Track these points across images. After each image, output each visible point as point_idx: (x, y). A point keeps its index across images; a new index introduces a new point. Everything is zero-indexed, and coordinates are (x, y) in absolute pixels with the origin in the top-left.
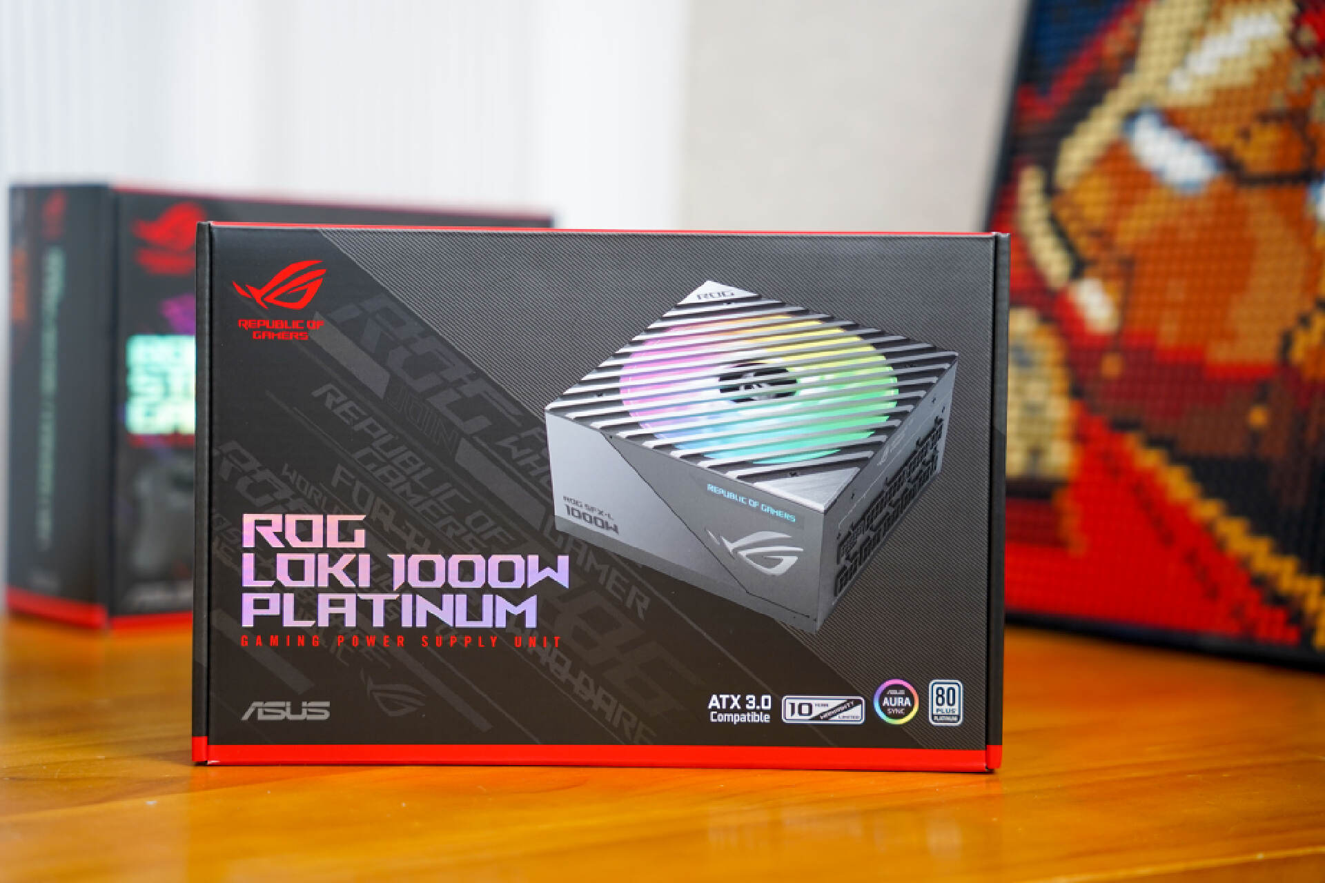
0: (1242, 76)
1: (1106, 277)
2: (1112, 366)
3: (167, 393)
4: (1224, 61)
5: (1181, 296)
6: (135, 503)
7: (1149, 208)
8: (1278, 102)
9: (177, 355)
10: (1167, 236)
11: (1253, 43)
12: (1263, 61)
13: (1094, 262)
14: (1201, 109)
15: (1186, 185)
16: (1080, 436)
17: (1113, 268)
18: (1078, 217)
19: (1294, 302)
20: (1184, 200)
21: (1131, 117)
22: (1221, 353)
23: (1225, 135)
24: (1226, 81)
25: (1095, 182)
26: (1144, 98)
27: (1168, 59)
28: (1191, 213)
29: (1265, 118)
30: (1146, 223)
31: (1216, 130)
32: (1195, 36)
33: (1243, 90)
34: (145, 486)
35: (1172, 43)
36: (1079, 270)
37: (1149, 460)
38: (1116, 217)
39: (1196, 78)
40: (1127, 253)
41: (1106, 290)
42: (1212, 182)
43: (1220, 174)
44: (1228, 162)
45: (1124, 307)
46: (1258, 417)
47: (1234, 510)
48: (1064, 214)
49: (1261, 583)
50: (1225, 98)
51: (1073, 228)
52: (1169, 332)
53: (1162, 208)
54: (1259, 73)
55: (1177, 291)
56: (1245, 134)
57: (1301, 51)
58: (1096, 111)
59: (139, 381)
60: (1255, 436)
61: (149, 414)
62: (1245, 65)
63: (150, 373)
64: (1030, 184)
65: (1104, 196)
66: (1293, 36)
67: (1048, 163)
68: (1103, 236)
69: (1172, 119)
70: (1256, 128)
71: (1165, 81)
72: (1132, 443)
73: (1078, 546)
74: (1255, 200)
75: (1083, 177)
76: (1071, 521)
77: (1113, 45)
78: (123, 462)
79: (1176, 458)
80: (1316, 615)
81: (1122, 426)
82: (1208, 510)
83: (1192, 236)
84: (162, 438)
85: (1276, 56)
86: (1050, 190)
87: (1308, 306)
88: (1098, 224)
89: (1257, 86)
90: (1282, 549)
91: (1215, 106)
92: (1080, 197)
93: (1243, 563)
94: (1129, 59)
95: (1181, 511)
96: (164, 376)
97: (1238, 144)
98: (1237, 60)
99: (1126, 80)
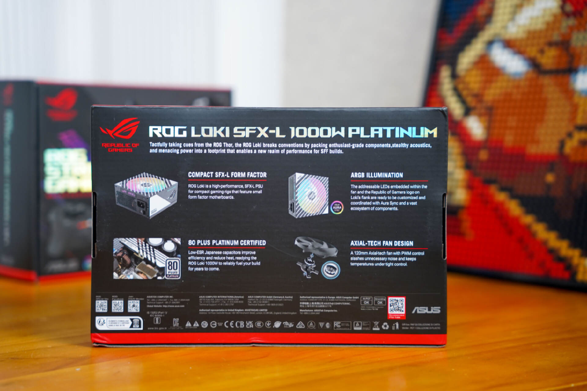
0: (540, 25)
1: (480, 115)
2: (483, 155)
3: (62, 175)
4: (532, 18)
5: (514, 124)
6: (48, 225)
7: (499, 84)
8: (556, 37)
9: (66, 157)
10: (507, 97)
11: (545, 10)
12: (549, 18)
13: (474, 108)
14: (521, 40)
15: (516, 74)
16: (470, 186)
17: (483, 111)
18: (467, 89)
19: (565, 127)
20: (514, 80)
21: (490, 43)
22: (532, 150)
23: (533, 52)
24: (533, 28)
25: (474, 72)
26: (496, 35)
27: (506, 17)
28: (518, 87)
29: (551, 44)
30: (498, 91)
31: (528, 49)
32: (518, 7)
33: (541, 31)
34: (53, 217)
35: (508, 10)
36: (468, 112)
37: (501, 197)
38: (484, 88)
39: (519, 26)
40: (489, 104)
41: (480, 121)
42: (527, 73)
43: (531, 69)
44: (534, 64)
45: (489, 128)
46: (550, 178)
47: (540, 219)
48: (461, 86)
49: (553, 252)
50: (532, 35)
51: (465, 93)
52: (509, 140)
53: (504, 84)
54: (548, 24)
55: (512, 122)
56: (542, 52)
57: (566, 14)
58: (474, 41)
59: (49, 169)
60: (549, 186)
61: (54, 184)
62: (541, 20)
63: (54, 166)
64: (445, 73)
65: (479, 79)
66: (562, 7)
67: (453, 63)
68: (479, 97)
69: (509, 44)
70: (546, 48)
71: (505, 27)
72: (493, 189)
73: (470, 235)
74: (547, 81)
75: (468, 70)
76: (466, 224)
77: (481, 11)
78: (43, 206)
79: (513, 196)
80: (577, 266)
81: (489, 182)
82: (528, 219)
83: (519, 97)
84: (60, 195)
85: (555, 16)
86: (454, 76)
87: (571, 128)
88: (476, 91)
89: (547, 30)
90: (562, 236)
91: (528, 38)
92: (468, 79)
93: (544, 243)
94: (489, 17)
95: (516, 220)
96: (60, 167)
97: (539, 56)
98: (537, 18)
99: (487, 27)
